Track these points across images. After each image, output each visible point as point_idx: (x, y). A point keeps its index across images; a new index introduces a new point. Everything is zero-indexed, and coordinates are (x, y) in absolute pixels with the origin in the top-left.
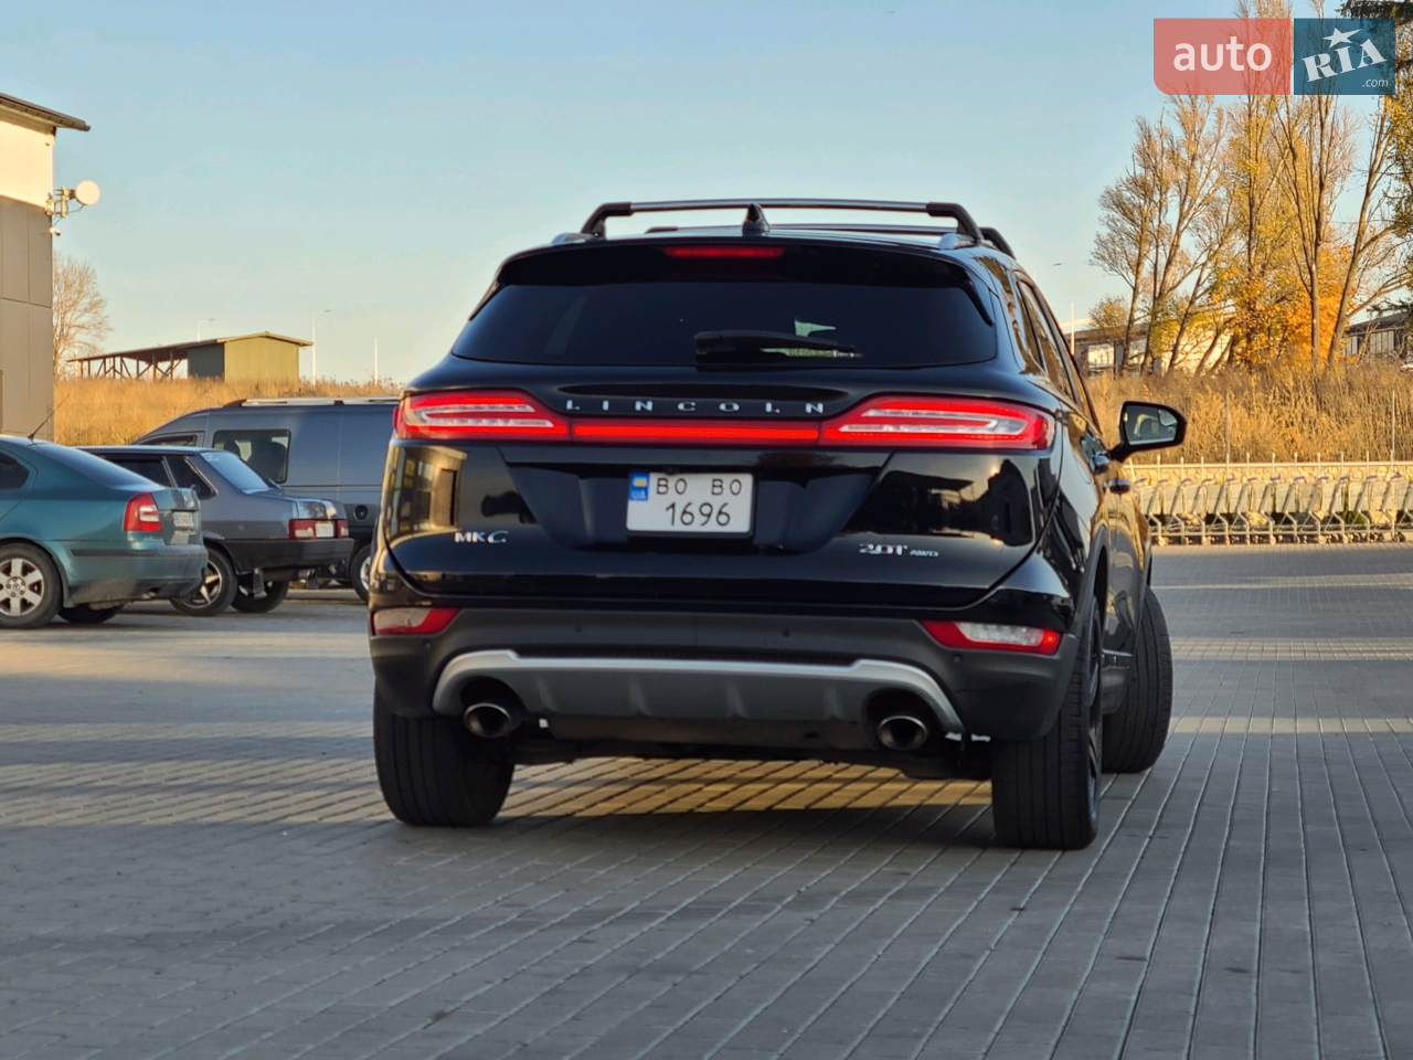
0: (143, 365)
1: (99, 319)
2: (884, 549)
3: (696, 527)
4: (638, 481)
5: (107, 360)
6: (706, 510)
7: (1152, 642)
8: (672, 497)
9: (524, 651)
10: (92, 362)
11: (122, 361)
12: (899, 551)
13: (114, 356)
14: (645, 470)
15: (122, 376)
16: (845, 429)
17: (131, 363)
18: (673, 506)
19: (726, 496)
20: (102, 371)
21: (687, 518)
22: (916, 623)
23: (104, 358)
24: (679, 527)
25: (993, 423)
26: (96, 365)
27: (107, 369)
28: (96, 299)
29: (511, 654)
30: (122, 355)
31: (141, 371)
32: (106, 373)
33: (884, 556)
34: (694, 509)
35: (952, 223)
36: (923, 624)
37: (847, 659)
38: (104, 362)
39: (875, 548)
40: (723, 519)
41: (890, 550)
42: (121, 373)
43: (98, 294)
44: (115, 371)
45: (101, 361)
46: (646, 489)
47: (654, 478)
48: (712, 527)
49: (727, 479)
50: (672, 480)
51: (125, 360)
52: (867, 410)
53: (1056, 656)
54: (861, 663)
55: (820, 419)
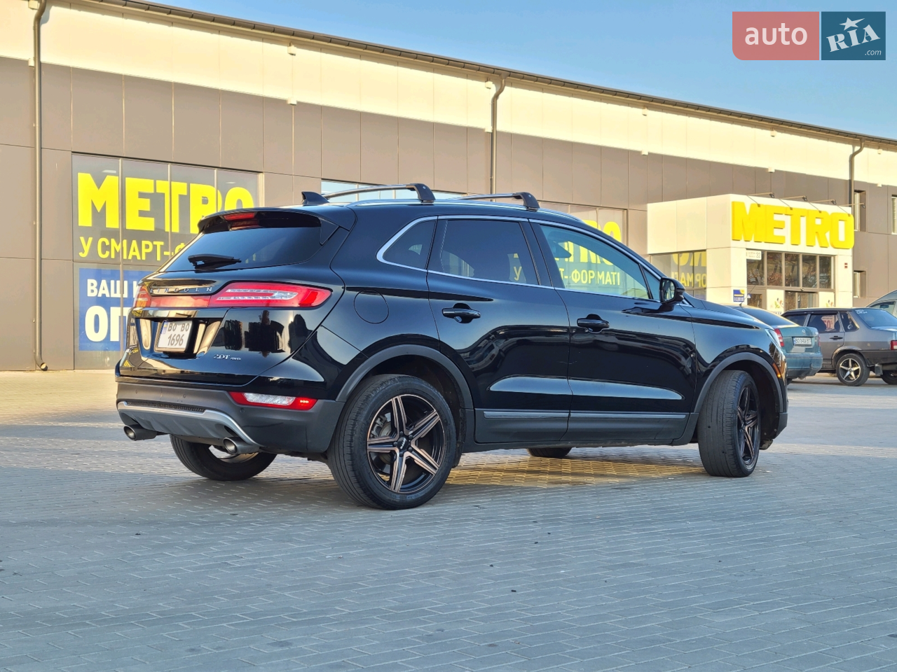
2: (222, 356)
7: (722, 407)
9: (128, 402)
12: (227, 357)
16: (219, 299)
22: (226, 392)
33: (221, 360)
36: (229, 394)
37: (201, 409)
41: (224, 357)
53: (311, 411)
54: (206, 411)
55: (211, 295)
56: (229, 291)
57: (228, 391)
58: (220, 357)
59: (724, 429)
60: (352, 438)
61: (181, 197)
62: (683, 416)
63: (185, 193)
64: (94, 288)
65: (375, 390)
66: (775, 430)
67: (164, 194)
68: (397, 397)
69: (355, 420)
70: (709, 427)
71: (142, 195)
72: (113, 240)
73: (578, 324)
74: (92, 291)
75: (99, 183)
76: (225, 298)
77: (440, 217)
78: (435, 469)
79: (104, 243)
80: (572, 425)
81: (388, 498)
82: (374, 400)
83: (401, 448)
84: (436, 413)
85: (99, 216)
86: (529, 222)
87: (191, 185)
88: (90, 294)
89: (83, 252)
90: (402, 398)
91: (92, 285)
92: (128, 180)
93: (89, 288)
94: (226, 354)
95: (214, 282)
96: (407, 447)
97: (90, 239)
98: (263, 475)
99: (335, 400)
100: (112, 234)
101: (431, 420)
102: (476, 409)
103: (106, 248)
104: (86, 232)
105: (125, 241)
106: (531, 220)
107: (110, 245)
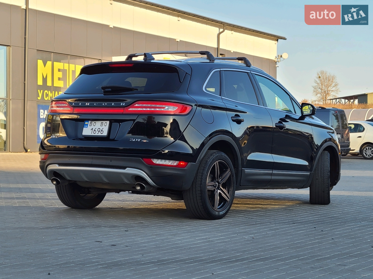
0: (346, 101)
1: (337, 89)
2: (136, 140)
3: (96, 134)
4: (86, 123)
5: (337, 99)
6: (99, 130)
7: (323, 169)
8: (92, 127)
9: (60, 164)
10: (333, 100)
11: (341, 100)
12: (139, 140)
13: (339, 98)
14: (88, 120)
15: (341, 103)
16: (131, 109)
17: (343, 100)
18: (92, 129)
19: (103, 126)
20: (336, 103)
21: (95, 132)
22: (141, 159)
23: (336, 99)
24: (93, 134)
25: (167, 108)
26: (334, 101)
27: (337, 102)
28: (337, 83)
29: (57, 165)
30: (341, 98)
31: (346, 102)
32: (337, 103)
33: (135, 142)
34: (96, 130)
35: (205, 56)
36: (143, 159)
37: (124, 168)
38: (336, 100)
39: (133, 140)
40: (102, 132)
41: (137, 140)
42: (340, 103)
43: (337, 82)
44: (339, 102)
45: (335, 100)
46: (87, 125)
47: (90, 122)
48: (100, 134)
49: (104, 122)
50: (93, 122)
51: (342, 99)
52: (135, 104)
53: (185, 168)
54: (127, 168)
55: (124, 107)
56: (137, 105)
57: (142, 158)
58: (134, 140)
59: (325, 180)
60: (201, 182)
61: (73, 71)
62: (309, 174)
63: (74, 70)
64: (42, 114)
65: (209, 158)
66: (336, 181)
67: (67, 70)
68: (217, 162)
69: (202, 173)
70: (317, 179)
71: (59, 70)
72: (49, 91)
73: (276, 126)
74: (42, 115)
75: (45, 65)
76: (134, 109)
77: (221, 69)
78: (229, 199)
79: (46, 93)
80: (273, 177)
81: (214, 213)
82: (210, 163)
83: (216, 188)
84: (229, 170)
85: (45, 80)
86: (251, 73)
87: (76, 65)
88: (41, 117)
89: (39, 97)
90: (219, 162)
91: (42, 112)
92: (55, 63)
93: (41, 114)
94: (138, 138)
95: (127, 100)
96: (219, 188)
97: (42, 91)
98: (100, 206)
99: (195, 163)
100: (49, 88)
101: (228, 174)
102: (242, 168)
103: (47, 95)
104: (40, 87)
105: (53, 92)
106: (252, 72)
107: (48, 94)
